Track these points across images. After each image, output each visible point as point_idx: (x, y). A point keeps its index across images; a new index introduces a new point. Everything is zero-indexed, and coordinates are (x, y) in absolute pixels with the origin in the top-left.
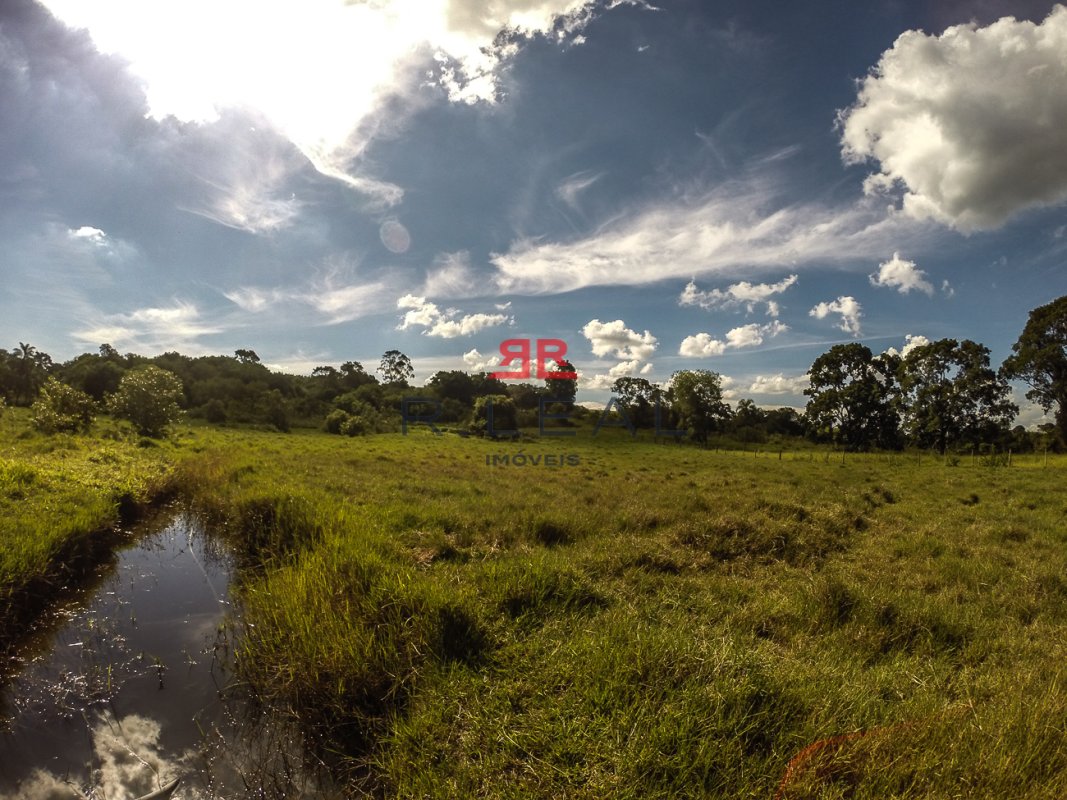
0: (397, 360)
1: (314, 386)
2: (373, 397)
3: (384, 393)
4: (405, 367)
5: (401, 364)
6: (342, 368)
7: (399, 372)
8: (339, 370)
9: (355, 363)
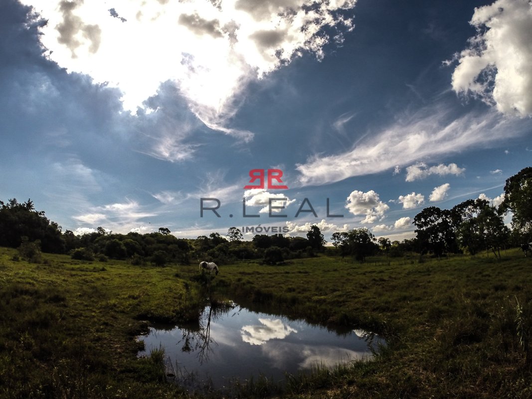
0: (235, 232)
1: (198, 245)
2: (224, 249)
3: (229, 247)
4: (239, 234)
5: (237, 233)
6: (210, 236)
7: (236, 237)
8: (209, 237)
9: (217, 233)
